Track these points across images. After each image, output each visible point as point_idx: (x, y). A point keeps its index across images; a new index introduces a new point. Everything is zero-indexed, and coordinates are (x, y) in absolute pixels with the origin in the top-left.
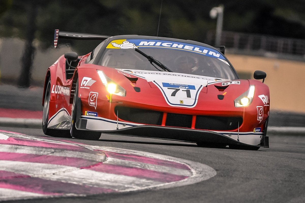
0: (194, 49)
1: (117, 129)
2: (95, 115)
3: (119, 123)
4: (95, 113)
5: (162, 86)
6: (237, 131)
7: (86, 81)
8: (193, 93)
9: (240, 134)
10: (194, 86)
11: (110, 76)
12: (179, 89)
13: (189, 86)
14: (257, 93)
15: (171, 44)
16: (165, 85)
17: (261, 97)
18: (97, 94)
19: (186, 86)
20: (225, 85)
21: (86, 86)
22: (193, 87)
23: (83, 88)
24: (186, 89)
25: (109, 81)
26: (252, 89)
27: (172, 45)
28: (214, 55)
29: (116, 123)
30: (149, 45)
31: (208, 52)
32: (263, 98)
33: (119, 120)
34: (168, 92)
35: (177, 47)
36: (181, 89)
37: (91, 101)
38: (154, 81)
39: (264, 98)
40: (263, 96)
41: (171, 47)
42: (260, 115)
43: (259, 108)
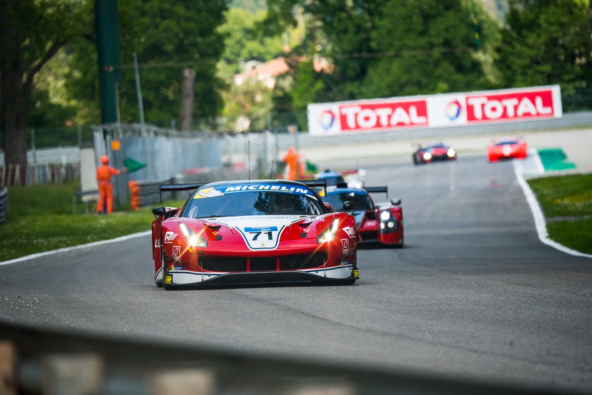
0: (280, 188)
1: (203, 280)
2: (181, 268)
3: (203, 274)
4: (180, 267)
5: (243, 231)
6: (323, 267)
7: (169, 235)
8: (275, 234)
9: (326, 270)
10: (276, 227)
11: (192, 228)
12: (261, 233)
13: (271, 228)
14: (342, 226)
15: (258, 186)
16: (247, 230)
17: (345, 229)
18: (179, 248)
19: (268, 228)
20: (310, 222)
21: (170, 241)
22: (275, 229)
23: (167, 242)
24: (268, 232)
25: (190, 232)
26: (336, 223)
27: (258, 188)
28: (301, 192)
29: (201, 274)
30: (235, 191)
31: (295, 190)
32: (347, 230)
33: (204, 271)
34: (249, 237)
35: (263, 189)
36: (263, 232)
37: (175, 255)
38: (236, 227)
39: (349, 230)
40: (348, 228)
41: (257, 189)
42: (345, 248)
43: (344, 241)
